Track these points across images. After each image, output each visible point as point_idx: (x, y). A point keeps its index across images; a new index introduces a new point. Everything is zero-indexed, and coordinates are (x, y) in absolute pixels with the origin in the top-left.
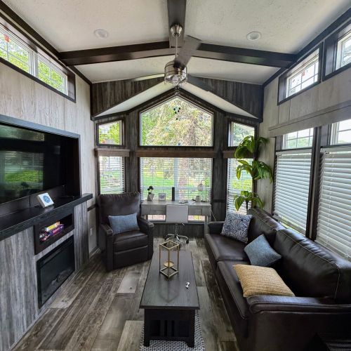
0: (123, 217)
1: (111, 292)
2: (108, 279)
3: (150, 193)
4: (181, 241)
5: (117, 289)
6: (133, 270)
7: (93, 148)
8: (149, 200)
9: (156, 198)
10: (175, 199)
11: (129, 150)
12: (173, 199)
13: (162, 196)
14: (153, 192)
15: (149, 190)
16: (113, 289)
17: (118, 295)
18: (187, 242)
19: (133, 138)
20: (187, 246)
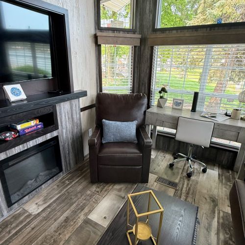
0: (119, 123)
1: (83, 213)
2: (89, 192)
3: (161, 97)
5: (90, 211)
6: (120, 190)
8: (159, 106)
9: (169, 103)
10: (198, 109)
11: (140, 36)
12: (194, 109)
13: (178, 104)
14: (165, 96)
15: (160, 92)
16: (86, 210)
17: (87, 222)
18: (204, 171)
19: (148, 16)
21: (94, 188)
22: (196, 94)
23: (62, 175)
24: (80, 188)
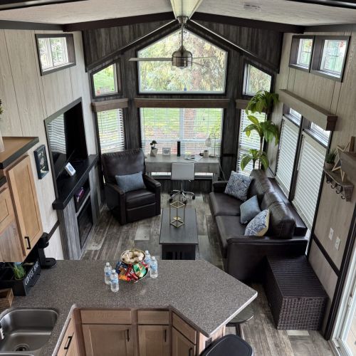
2: (124, 230)
3: (153, 148)
4: (187, 197)
5: (134, 237)
6: (144, 223)
7: (90, 102)
8: (152, 155)
9: (160, 152)
10: (181, 153)
11: (126, 100)
12: (179, 154)
13: (166, 151)
14: (156, 146)
15: (151, 144)
16: (130, 238)
17: (136, 242)
18: (194, 198)
20: (193, 202)
21: (125, 228)
22: (179, 143)
23: (94, 228)
24: (115, 230)
